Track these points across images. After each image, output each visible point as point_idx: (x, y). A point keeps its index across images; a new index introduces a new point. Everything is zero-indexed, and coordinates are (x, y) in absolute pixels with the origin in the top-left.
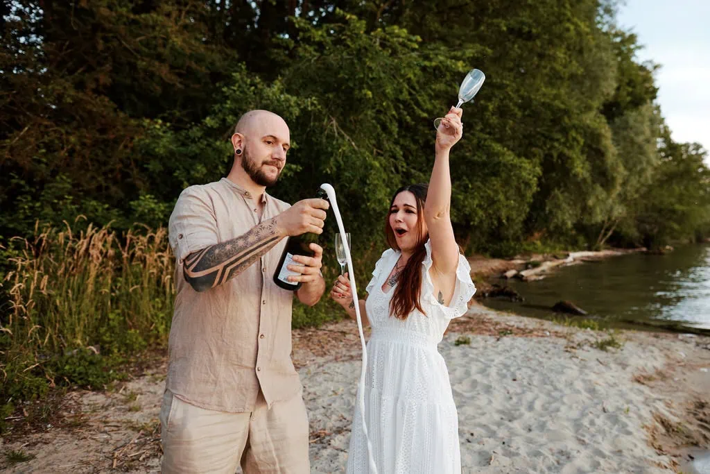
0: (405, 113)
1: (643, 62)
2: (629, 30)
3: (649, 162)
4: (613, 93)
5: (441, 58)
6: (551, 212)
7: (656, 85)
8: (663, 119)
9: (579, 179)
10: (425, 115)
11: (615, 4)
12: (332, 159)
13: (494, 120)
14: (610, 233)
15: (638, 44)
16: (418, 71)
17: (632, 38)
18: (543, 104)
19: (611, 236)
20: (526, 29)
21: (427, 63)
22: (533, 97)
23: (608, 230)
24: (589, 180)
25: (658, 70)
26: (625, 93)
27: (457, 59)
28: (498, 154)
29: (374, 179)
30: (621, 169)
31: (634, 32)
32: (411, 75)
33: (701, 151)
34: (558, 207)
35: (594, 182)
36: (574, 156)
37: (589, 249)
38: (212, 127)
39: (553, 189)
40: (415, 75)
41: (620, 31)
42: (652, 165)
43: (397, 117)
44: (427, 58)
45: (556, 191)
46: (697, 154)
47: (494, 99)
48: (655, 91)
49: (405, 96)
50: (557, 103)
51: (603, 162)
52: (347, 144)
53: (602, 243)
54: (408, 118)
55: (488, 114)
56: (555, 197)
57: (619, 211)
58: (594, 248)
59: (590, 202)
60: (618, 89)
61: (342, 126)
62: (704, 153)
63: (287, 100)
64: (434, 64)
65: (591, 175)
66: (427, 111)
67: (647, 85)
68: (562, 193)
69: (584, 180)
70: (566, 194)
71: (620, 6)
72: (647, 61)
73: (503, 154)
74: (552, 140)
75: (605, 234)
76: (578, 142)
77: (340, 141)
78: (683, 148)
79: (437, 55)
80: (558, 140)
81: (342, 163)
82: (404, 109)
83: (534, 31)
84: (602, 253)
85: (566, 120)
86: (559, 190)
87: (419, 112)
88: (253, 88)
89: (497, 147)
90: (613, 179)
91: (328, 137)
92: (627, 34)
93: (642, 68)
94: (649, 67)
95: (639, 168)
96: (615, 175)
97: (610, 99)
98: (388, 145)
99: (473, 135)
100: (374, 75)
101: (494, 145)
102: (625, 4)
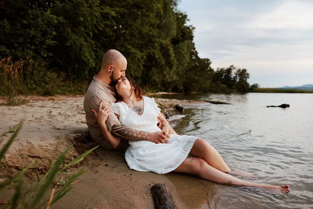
0: (95, 29)
1: (189, 26)
2: (185, 13)
3: (186, 61)
4: (175, 35)
5: (107, 10)
6: (151, 76)
7: (193, 35)
8: (195, 48)
9: (161, 64)
10: (102, 29)
11: (177, 1)
12: (69, 41)
13: (128, 37)
14: (173, 87)
15: (188, 19)
16: (99, 13)
17: (186, 16)
18: (146, 33)
19: (173, 88)
20: (139, 5)
21: (102, 11)
22: (142, 30)
23: (172, 85)
24: (164, 65)
25: (195, 30)
26: (180, 36)
27: (113, 10)
28: (129, 49)
29: (84, 49)
30: (176, 62)
31: (186, 14)
32: (96, 14)
33: (209, 62)
34: (153, 74)
35: (166, 66)
36: (156, 52)
37: (166, 92)
38: (25, 24)
39: (152, 68)
40: (98, 15)
41: (181, 13)
42: (187, 62)
43: (92, 30)
44: (102, 9)
45: (153, 68)
46: (208, 63)
47: (128, 29)
48: (193, 37)
49: (95, 22)
50: (151, 33)
51: (169, 59)
52: (74, 37)
53: (170, 90)
54: (96, 31)
55: (126, 35)
56: (153, 70)
57: (175, 77)
58: (168, 91)
59: (165, 73)
60: (178, 34)
61: (72, 31)
62: (210, 63)
63: (53, 17)
64: (105, 11)
65: (165, 63)
66: (102, 28)
67: (190, 35)
68: (155, 69)
69: (163, 65)
70: (156, 70)
71: (178, 2)
72: (190, 26)
73: (131, 49)
74: (148, 45)
75: (171, 87)
76: (157, 47)
77: (72, 35)
78: (203, 61)
79: (106, 9)
80: (150, 46)
81: (72, 42)
82: (95, 28)
83: (142, 5)
84: (170, 93)
85: (153, 39)
86: (154, 68)
87: (99, 28)
88: (40, 11)
89: (129, 47)
90: (173, 65)
91: (67, 34)
92: (184, 15)
93: (188, 28)
94: (191, 28)
95: (182, 63)
96: (173, 63)
97: (174, 37)
98: (89, 40)
99: (121, 41)
100: (84, 13)
101: (128, 46)
102: (180, 2)
